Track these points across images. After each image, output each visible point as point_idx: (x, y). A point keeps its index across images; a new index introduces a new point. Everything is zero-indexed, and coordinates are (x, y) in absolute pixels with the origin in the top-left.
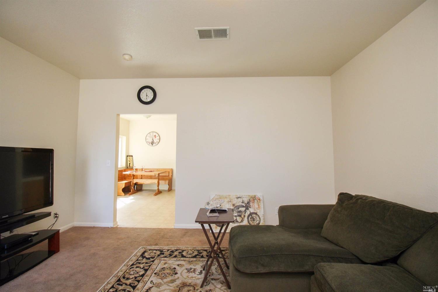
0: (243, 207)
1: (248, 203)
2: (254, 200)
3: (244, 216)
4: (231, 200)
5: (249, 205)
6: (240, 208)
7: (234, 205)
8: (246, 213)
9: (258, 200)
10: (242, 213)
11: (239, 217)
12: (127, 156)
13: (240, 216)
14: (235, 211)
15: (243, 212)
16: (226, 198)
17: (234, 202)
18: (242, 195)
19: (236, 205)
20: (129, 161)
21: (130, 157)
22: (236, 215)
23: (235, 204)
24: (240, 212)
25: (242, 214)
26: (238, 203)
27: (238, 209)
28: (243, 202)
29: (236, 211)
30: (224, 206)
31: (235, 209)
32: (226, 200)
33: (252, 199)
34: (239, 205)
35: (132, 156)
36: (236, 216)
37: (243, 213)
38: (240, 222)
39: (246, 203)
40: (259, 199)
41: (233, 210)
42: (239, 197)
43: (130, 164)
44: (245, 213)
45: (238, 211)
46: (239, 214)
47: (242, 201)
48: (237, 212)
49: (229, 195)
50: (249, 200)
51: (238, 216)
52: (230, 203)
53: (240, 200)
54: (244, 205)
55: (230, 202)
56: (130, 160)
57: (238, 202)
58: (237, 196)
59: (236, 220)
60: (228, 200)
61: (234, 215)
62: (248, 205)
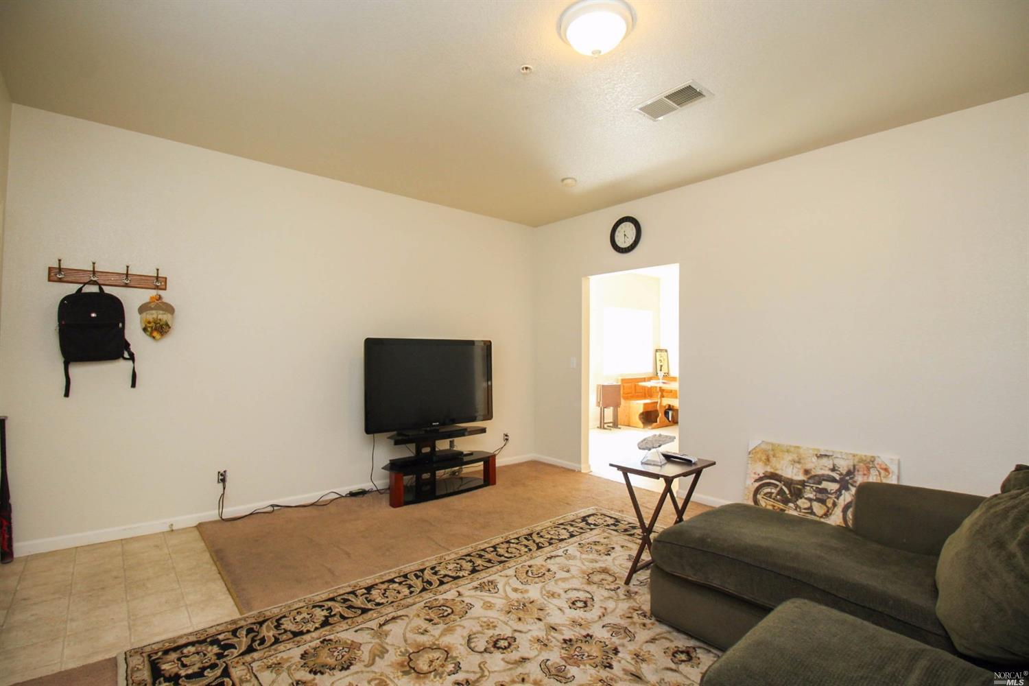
0: (833, 480)
1: (849, 473)
2: (868, 469)
3: (835, 505)
4: (800, 459)
5: (851, 478)
6: (824, 482)
7: (807, 472)
8: (842, 498)
9: (883, 472)
10: (830, 496)
11: (820, 504)
12: (657, 351)
13: (823, 502)
14: (808, 488)
15: (832, 494)
16: (788, 451)
17: (809, 466)
18: (833, 452)
19: (813, 473)
20: (660, 360)
21: (663, 353)
22: (811, 496)
23: (811, 470)
24: (824, 491)
25: (828, 498)
26: (821, 469)
27: (820, 483)
28: (833, 470)
29: (812, 487)
30: (782, 470)
31: (810, 481)
32: (789, 457)
33: (861, 464)
34: (823, 475)
35: (666, 351)
36: (810, 500)
37: (833, 496)
38: (821, 517)
39: (844, 472)
40: (886, 470)
41: (803, 483)
42: (826, 455)
43: (661, 366)
44: (838, 498)
45: (817, 488)
46: (819, 496)
47: (831, 467)
48: (815, 491)
49: (798, 447)
50: (854, 466)
51: (815, 500)
52: (798, 466)
53: (828, 463)
54: (838, 477)
55: (799, 462)
56: (662, 359)
57: (821, 467)
58: (819, 450)
59: (810, 508)
60: (795, 457)
61: (806, 496)
62: (848, 478)
